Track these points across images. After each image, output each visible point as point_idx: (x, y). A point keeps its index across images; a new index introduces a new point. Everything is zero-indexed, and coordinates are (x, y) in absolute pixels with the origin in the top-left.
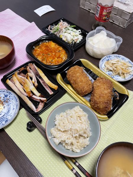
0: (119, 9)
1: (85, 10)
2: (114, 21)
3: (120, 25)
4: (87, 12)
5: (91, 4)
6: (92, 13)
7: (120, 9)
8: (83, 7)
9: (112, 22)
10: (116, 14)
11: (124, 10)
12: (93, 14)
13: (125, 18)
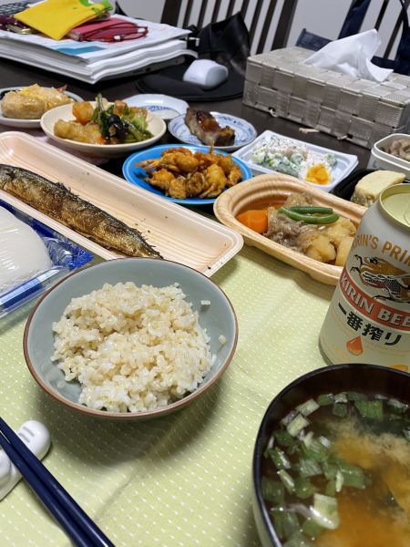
0: (365, 96)
1: (257, 113)
2: (350, 136)
5: (276, 90)
6: (280, 118)
7: (368, 97)
8: (251, 104)
9: (344, 140)
11: (384, 98)
12: (281, 122)
13: (387, 124)
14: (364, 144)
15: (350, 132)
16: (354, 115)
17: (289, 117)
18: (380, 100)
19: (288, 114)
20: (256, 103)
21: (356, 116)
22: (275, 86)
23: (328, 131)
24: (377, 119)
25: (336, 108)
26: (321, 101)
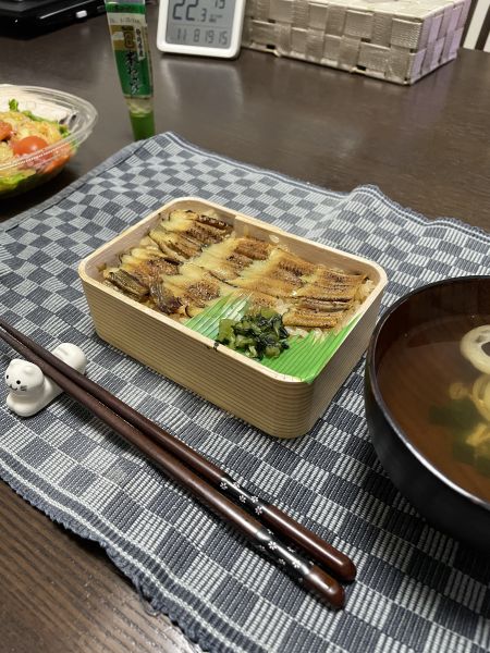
0: (376, 14)
2: (364, 69)
3: (389, 79)
4: (264, 57)
5: (273, 22)
6: (283, 57)
7: (380, 14)
8: (245, 43)
9: (355, 73)
10: (368, 36)
11: (397, 13)
12: (283, 62)
13: (405, 45)
14: (380, 75)
15: (361, 63)
16: (363, 40)
17: (292, 54)
18: (394, 16)
19: (290, 50)
20: (252, 42)
21: (368, 41)
22: (271, 18)
23: (334, 64)
24: (394, 42)
25: (341, 34)
26: (324, 28)
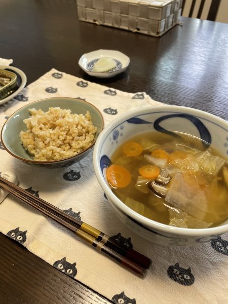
1: (89, 25)
2: (138, 29)
3: (150, 34)
4: (92, 25)
5: (95, 9)
6: (100, 25)
8: (83, 19)
9: (136, 33)
12: (102, 27)
14: (146, 32)
15: (138, 27)
16: (138, 17)
17: (105, 24)
18: (149, 6)
19: (104, 22)
20: (86, 19)
22: (94, 7)
23: (126, 28)
24: (150, 18)
25: (128, 14)
26: (120, 11)
